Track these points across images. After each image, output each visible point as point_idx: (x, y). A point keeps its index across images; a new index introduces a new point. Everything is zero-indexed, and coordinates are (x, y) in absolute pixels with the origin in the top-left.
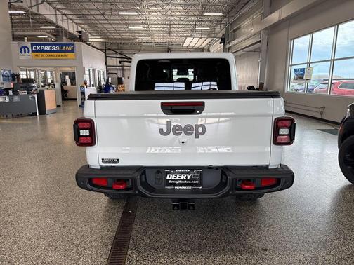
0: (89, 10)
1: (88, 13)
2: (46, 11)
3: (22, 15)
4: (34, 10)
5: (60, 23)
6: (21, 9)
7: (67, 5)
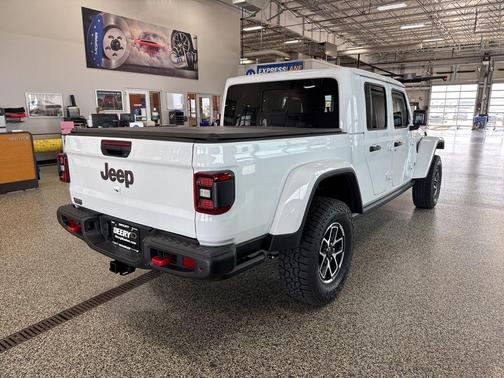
0: (343, 11)
1: (344, 16)
2: (290, 22)
3: (259, 31)
4: (274, 22)
5: (308, 35)
6: (259, 23)
7: (316, 10)
